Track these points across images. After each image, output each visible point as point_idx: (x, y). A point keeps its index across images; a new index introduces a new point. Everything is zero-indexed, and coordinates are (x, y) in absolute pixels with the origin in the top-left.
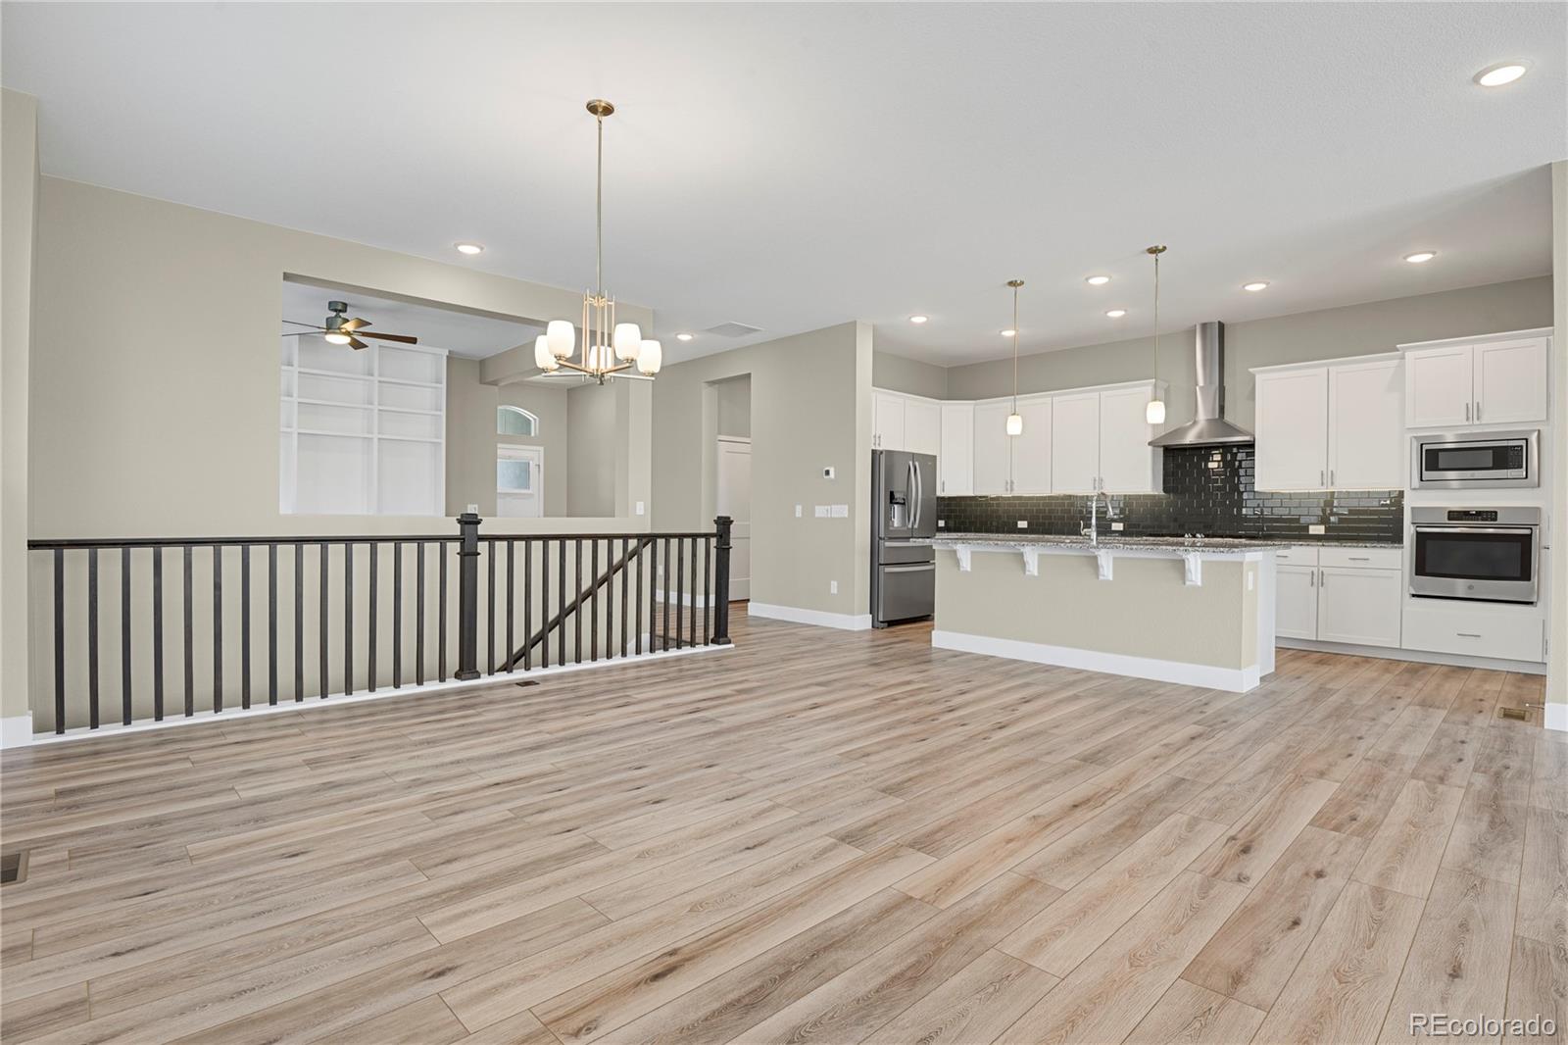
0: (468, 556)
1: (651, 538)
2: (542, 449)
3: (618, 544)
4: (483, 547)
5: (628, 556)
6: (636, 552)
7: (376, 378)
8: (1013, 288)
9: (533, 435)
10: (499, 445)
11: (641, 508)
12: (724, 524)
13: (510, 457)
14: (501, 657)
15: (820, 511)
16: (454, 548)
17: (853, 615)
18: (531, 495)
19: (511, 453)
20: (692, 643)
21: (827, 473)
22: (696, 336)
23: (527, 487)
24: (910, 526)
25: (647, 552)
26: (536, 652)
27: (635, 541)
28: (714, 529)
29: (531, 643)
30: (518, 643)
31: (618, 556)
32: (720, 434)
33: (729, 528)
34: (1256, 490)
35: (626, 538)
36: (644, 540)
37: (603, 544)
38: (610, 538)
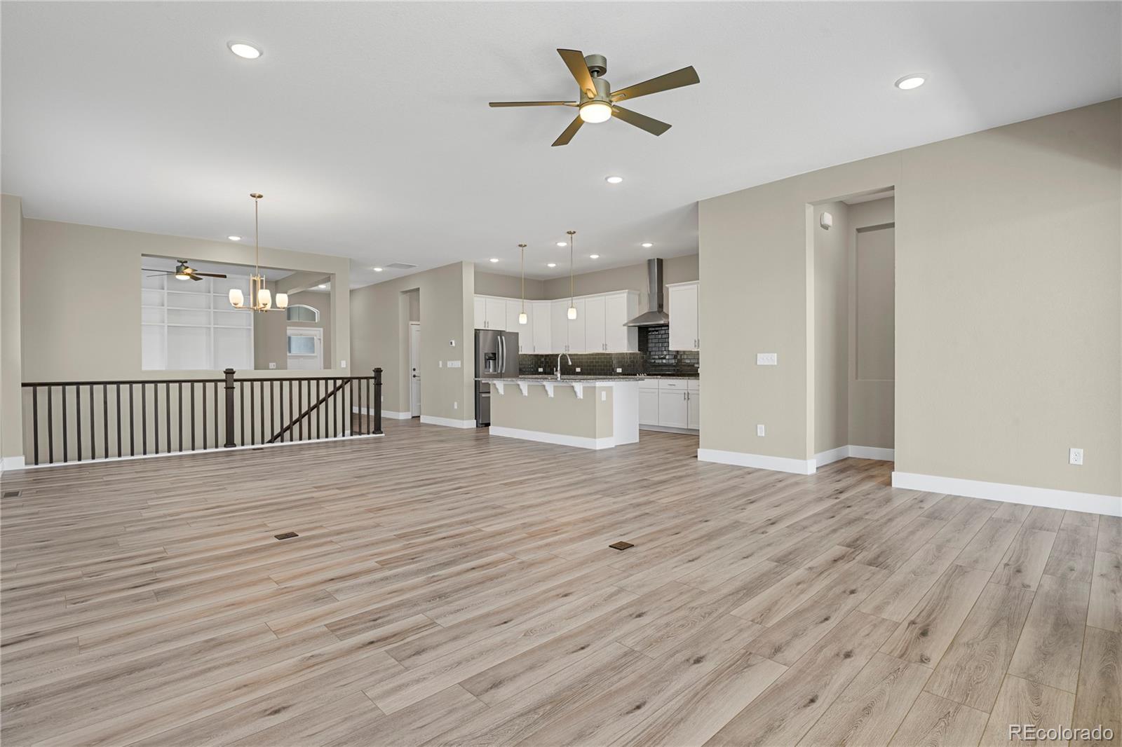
0: (230, 389)
1: (349, 380)
2: (322, 329)
3: (331, 383)
4: (237, 385)
5: (336, 389)
6: (341, 386)
7: (212, 310)
8: (521, 248)
9: (316, 321)
10: (288, 328)
11: (343, 364)
12: (378, 371)
13: (301, 335)
14: (268, 437)
15: (449, 364)
16: (222, 386)
17: (463, 420)
18: (316, 357)
19: (301, 332)
20: (360, 433)
21: (451, 343)
22: (384, 269)
23: (314, 352)
24: (499, 371)
25: (347, 387)
26: (287, 434)
27: (341, 381)
28: (373, 374)
29: (283, 430)
30: (277, 430)
31: (331, 389)
32: (411, 320)
33: (380, 375)
34: (670, 349)
35: (335, 379)
36: (345, 380)
37: (322, 383)
38: (326, 379)
